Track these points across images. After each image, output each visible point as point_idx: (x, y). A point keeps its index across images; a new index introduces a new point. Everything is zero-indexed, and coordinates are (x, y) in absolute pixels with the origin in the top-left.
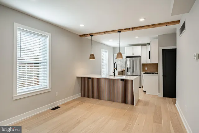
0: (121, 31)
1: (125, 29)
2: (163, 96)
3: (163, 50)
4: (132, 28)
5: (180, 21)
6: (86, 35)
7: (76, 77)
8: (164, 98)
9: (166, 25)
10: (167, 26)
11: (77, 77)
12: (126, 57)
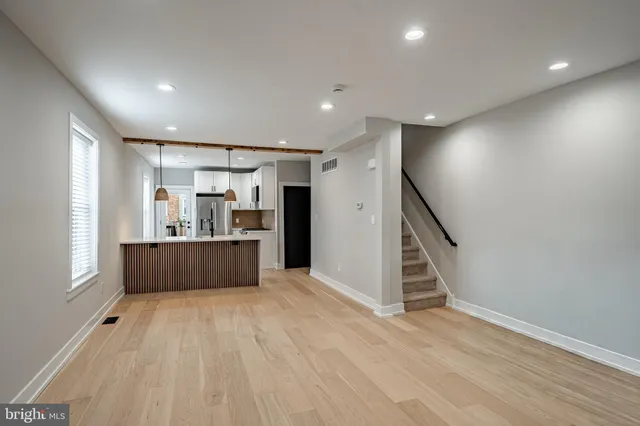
1: (242, 147)
3: (286, 187)
4: (256, 148)
8: (287, 270)
12: (198, 195)
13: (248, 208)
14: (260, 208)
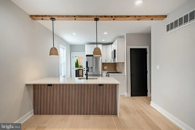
0: (100, 18)
1: (105, 16)
2: (132, 96)
3: (131, 49)
4: (115, 16)
5: (166, 16)
6: (43, 17)
7: (24, 85)
8: (132, 97)
9: (152, 19)
10: (152, 21)
11: (27, 85)
12: (87, 56)
13: (110, 62)
14: (116, 61)
